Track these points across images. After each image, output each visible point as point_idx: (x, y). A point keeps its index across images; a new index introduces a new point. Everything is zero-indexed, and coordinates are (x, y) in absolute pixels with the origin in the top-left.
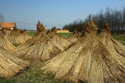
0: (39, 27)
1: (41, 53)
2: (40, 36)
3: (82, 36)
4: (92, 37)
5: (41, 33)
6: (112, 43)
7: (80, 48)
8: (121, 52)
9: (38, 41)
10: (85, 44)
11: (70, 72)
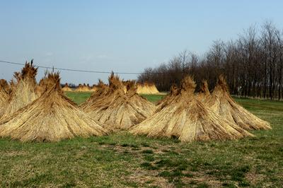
0: (112, 81)
1: (120, 121)
2: (114, 96)
3: (177, 94)
4: (189, 96)
5: (116, 92)
6: (229, 107)
7: (175, 108)
8: (241, 121)
9: (114, 103)
10: (181, 103)
11: (164, 131)
